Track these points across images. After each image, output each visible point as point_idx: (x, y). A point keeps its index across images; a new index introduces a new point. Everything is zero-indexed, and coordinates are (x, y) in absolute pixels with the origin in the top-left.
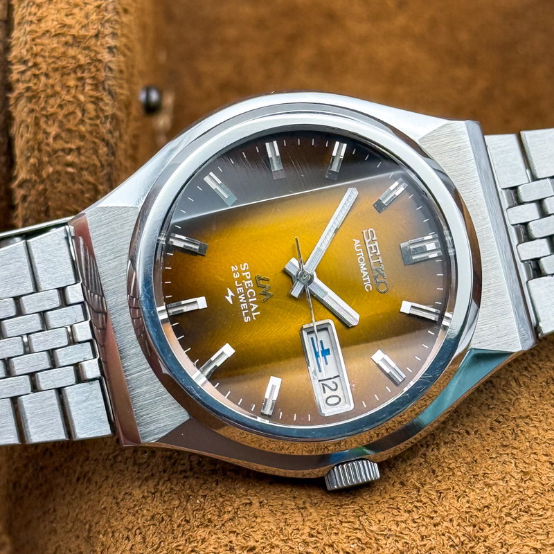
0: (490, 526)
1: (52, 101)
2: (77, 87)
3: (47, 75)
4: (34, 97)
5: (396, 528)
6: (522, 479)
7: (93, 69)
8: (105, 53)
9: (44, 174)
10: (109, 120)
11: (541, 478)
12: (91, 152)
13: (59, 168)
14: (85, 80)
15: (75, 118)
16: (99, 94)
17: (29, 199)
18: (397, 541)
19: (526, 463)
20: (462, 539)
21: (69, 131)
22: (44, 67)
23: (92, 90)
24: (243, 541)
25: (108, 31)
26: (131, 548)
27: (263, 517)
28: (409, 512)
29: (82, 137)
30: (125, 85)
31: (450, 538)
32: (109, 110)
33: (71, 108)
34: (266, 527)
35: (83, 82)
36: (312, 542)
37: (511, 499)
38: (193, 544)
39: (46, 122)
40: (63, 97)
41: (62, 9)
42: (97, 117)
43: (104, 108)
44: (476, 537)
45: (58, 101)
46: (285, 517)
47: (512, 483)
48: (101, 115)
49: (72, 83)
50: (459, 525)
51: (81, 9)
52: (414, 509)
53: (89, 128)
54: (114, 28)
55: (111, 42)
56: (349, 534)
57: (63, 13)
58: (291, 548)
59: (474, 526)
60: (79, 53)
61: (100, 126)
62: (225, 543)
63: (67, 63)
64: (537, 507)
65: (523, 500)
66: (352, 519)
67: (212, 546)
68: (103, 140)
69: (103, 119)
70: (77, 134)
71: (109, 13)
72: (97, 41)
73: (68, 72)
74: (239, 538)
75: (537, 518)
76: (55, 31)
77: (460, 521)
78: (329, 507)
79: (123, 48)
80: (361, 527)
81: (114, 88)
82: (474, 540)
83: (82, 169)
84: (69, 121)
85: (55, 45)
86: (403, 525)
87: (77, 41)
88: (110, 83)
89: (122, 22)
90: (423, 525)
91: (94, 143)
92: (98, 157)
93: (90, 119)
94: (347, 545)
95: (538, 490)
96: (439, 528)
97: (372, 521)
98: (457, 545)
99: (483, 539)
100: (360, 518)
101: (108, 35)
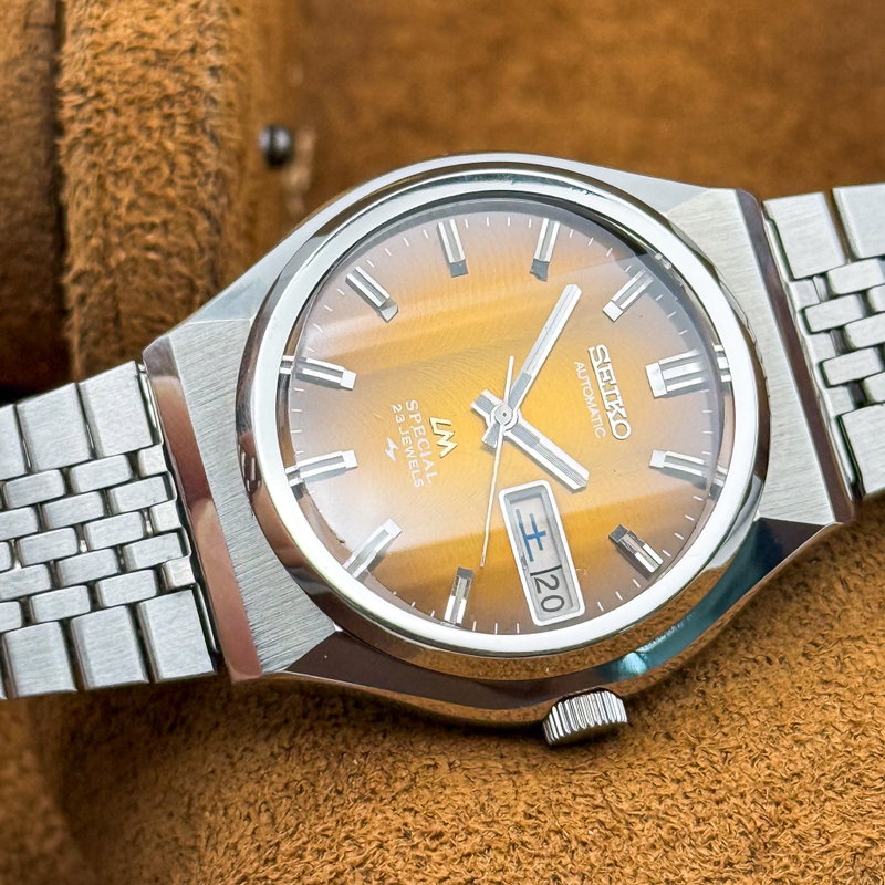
0: (801, 803)
1: (125, 150)
2: (162, 128)
3: (116, 111)
4: (96, 144)
5: (658, 806)
6: (852, 733)
7: (187, 102)
8: (205, 77)
9: (113, 262)
10: (212, 179)
12: (184, 228)
13: (135, 252)
14: (175, 118)
15: (160, 176)
16: (197, 140)
17: (90, 300)
18: (659, 826)
19: (858, 709)
20: (759, 824)
21: (151, 196)
22: (112, 98)
23: (186, 134)
24: (423, 823)
25: (210, 42)
26: (254, 833)
27: (455, 786)
28: (678, 781)
29: (171, 206)
30: (237, 125)
31: (740, 821)
32: (211, 164)
33: (153, 161)
34: (460, 803)
35: (172, 121)
36: (529, 826)
37: (835, 764)
38: (348, 828)
39: (116, 184)
40: (141, 145)
41: (140, 9)
42: (194, 175)
43: (204, 161)
44: (779, 821)
45: (134, 150)
46: (488, 786)
47: (836, 739)
48: (200, 172)
49: (155, 122)
50: (754, 802)
51: (169, 9)
52: (686, 777)
53: (181, 192)
54: (219, 39)
55: (214, 59)
56: (586, 815)
57: (142, 15)
58: (497, 835)
59: (778, 804)
60: (166, 77)
61: (199, 188)
62: (397, 826)
63: (148, 92)
64: (874, 775)
65: (852, 764)
66: (591, 792)
67: (378, 831)
68: (203, 210)
69: (203, 178)
70: (162, 201)
71: (212, 15)
72: (193, 58)
73: (149, 106)
74: (418, 818)
75: (873, 792)
76: (130, 43)
77: (755, 796)
78: (555, 772)
79: (234, 68)
80: (604, 805)
81: (220, 130)
82: (776, 826)
83: (169, 255)
84: (151, 181)
85: (129, 65)
86: (669, 802)
87: (162, 57)
88: (213, 122)
89: (232, 30)
90: (699, 802)
91: (189, 214)
92: (195, 236)
93: (183, 177)
94: (582, 831)
95: (876, 750)
96: (724, 806)
97: (622, 796)
98: (751, 833)
99: (790, 824)
100: (604, 790)
101: (210, 49)
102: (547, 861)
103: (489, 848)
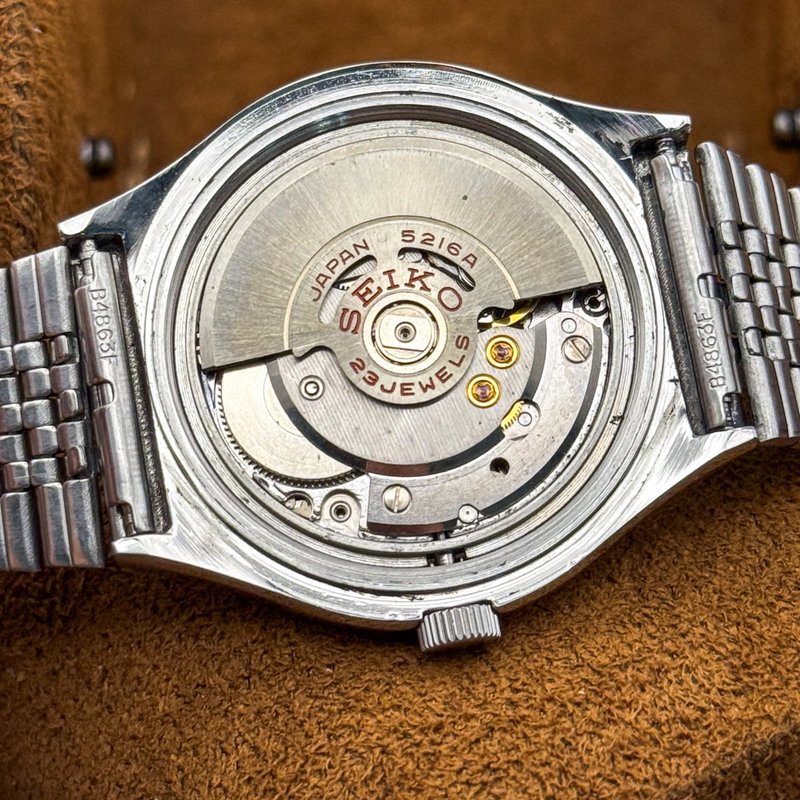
8: (12, 95)
10: (25, 195)
16: (6, 157)
25: (14, 60)
28: (639, 625)
30: (48, 141)
32: (23, 181)
42: (6, 192)
43: (14, 177)
48: (12, 188)
52: (646, 619)
54: (24, 56)
55: (21, 78)
58: (495, 715)
61: (11, 205)
68: (18, 225)
69: (15, 195)
71: (15, 34)
79: (40, 84)
81: (29, 145)
88: (21, 138)
89: (37, 46)
90: (666, 640)
91: (4, 230)
97: (591, 650)
101: (15, 66)
102: (551, 729)
103: (492, 729)
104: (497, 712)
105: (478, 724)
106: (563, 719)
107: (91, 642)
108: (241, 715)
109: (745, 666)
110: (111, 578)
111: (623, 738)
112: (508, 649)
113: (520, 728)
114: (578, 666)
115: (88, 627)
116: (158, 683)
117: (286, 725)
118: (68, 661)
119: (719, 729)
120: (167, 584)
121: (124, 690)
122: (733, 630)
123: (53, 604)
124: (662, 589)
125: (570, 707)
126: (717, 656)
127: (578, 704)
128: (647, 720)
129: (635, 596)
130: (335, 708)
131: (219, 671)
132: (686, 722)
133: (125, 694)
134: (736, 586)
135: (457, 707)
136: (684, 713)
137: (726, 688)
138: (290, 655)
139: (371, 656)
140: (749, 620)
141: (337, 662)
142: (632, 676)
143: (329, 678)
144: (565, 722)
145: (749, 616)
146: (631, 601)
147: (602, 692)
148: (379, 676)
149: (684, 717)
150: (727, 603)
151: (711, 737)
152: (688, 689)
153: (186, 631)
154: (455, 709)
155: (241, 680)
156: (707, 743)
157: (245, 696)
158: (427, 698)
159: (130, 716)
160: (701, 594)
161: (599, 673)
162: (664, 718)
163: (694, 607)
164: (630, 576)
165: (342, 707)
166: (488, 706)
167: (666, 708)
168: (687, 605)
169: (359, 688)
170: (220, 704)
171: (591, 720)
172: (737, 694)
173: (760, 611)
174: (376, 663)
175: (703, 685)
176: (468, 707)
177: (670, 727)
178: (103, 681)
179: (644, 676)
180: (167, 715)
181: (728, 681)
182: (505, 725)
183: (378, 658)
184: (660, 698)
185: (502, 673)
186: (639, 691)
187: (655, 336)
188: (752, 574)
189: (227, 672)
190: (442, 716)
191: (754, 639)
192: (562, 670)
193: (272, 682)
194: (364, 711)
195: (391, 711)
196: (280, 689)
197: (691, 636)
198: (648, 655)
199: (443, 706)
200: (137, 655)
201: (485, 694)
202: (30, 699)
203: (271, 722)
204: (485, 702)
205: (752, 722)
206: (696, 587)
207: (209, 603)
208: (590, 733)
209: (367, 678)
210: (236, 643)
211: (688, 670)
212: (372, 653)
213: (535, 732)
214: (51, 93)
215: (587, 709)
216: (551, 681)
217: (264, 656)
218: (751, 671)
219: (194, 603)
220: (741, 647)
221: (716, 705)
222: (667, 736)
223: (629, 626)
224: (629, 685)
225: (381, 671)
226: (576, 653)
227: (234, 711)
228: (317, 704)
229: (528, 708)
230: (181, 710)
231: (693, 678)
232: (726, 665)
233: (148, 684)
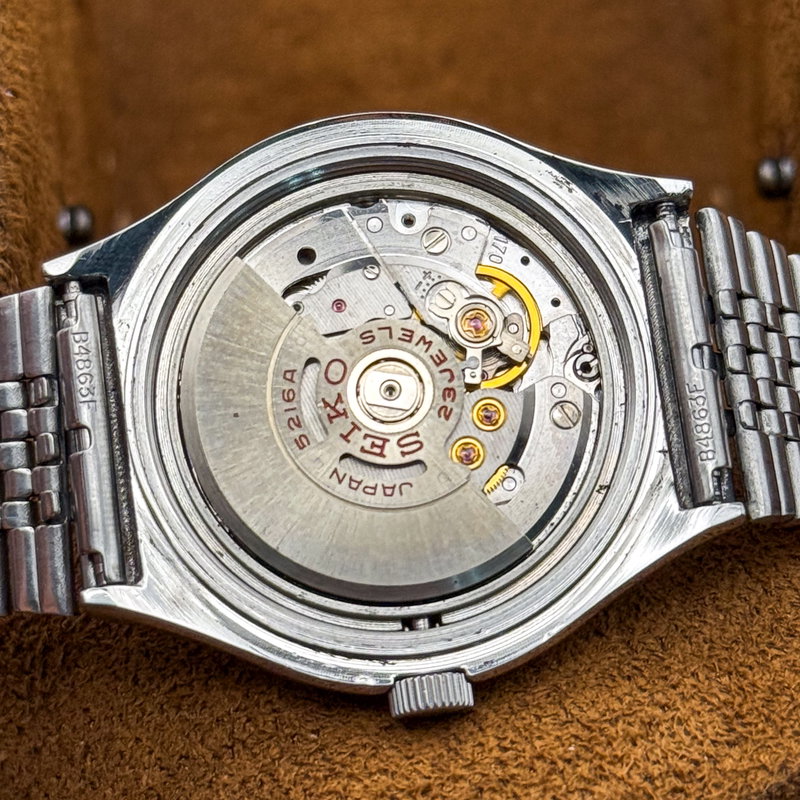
11: (790, 582)
104: (486, 772)
105: (467, 785)
106: (554, 777)
107: (72, 717)
108: (225, 785)
109: (738, 716)
110: (91, 651)
111: (616, 793)
112: (496, 707)
113: (510, 787)
114: (567, 722)
115: (69, 702)
116: (141, 756)
117: (271, 793)
118: (49, 738)
119: (714, 781)
120: (147, 655)
121: (107, 764)
122: (725, 680)
123: (33, 679)
124: (651, 641)
125: (561, 764)
126: (709, 707)
127: (569, 761)
128: (639, 774)
129: (623, 649)
130: (321, 775)
131: (202, 741)
132: (679, 775)
133: (108, 769)
134: (727, 635)
135: (444, 768)
136: (677, 765)
137: (719, 738)
138: (274, 722)
139: (356, 720)
140: (741, 669)
141: (321, 727)
142: (623, 730)
143: (313, 744)
144: (555, 780)
145: (741, 665)
146: (620, 654)
147: (592, 747)
148: (365, 740)
149: (677, 770)
150: (718, 652)
151: (706, 790)
152: (680, 742)
153: (167, 702)
154: (443, 771)
155: (224, 750)
156: (702, 796)
157: (229, 766)
158: (414, 761)
159: (114, 791)
160: (691, 643)
161: (589, 728)
162: (656, 773)
163: (684, 658)
164: (619, 628)
165: (327, 773)
166: (476, 766)
167: (658, 762)
168: (677, 656)
169: (344, 753)
170: (204, 775)
171: (582, 777)
172: (730, 744)
173: (752, 659)
174: (362, 727)
175: (695, 737)
176: (456, 768)
177: (663, 781)
178: (85, 756)
179: (635, 730)
180: (151, 789)
181: (720, 731)
182: (493, 785)
183: (364, 722)
184: (652, 752)
185: (489, 732)
186: (630, 745)
187: (646, 405)
188: (743, 622)
189: (211, 741)
190: (429, 778)
191: (746, 689)
192: (550, 727)
193: (256, 750)
194: (351, 776)
195: (378, 775)
196: (265, 757)
197: (682, 687)
198: (638, 708)
199: (430, 768)
200: (119, 729)
201: (473, 754)
202: (13, 778)
203: (256, 792)
204: (473, 763)
205: (747, 772)
206: (686, 637)
207: (190, 672)
208: (582, 790)
209: (353, 742)
210: (219, 712)
211: (680, 722)
212: (357, 717)
213: (526, 791)
214: (25, 158)
215: (578, 766)
216: (540, 738)
217: (248, 724)
218: (744, 721)
219: (175, 672)
220: (734, 697)
221: (710, 757)
222: (660, 790)
223: (618, 679)
224: (621, 739)
225: (368, 735)
226: (565, 709)
227: (219, 781)
228: (302, 771)
229: (517, 767)
230: (165, 783)
231: (685, 730)
232: (718, 716)
233: (130, 758)
